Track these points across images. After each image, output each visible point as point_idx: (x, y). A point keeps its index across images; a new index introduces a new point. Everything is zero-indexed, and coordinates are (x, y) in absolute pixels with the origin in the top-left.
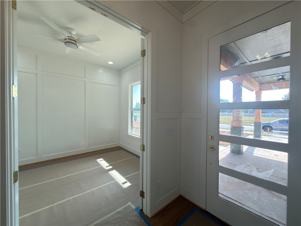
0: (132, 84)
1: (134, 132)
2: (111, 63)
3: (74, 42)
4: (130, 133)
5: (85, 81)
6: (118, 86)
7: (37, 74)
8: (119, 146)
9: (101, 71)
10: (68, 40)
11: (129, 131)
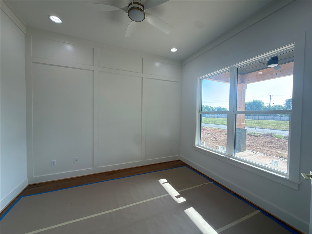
0: (201, 77)
1: (205, 145)
2: (174, 50)
3: (141, 8)
4: (198, 146)
5: (142, 77)
6: (179, 82)
7: (93, 71)
8: (180, 160)
9: (157, 64)
10: (133, 5)
11: (197, 142)
